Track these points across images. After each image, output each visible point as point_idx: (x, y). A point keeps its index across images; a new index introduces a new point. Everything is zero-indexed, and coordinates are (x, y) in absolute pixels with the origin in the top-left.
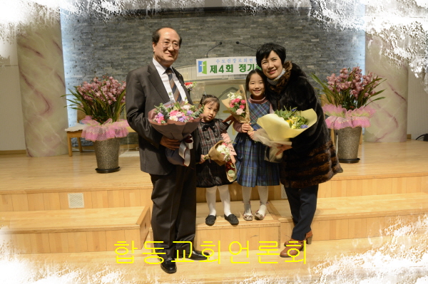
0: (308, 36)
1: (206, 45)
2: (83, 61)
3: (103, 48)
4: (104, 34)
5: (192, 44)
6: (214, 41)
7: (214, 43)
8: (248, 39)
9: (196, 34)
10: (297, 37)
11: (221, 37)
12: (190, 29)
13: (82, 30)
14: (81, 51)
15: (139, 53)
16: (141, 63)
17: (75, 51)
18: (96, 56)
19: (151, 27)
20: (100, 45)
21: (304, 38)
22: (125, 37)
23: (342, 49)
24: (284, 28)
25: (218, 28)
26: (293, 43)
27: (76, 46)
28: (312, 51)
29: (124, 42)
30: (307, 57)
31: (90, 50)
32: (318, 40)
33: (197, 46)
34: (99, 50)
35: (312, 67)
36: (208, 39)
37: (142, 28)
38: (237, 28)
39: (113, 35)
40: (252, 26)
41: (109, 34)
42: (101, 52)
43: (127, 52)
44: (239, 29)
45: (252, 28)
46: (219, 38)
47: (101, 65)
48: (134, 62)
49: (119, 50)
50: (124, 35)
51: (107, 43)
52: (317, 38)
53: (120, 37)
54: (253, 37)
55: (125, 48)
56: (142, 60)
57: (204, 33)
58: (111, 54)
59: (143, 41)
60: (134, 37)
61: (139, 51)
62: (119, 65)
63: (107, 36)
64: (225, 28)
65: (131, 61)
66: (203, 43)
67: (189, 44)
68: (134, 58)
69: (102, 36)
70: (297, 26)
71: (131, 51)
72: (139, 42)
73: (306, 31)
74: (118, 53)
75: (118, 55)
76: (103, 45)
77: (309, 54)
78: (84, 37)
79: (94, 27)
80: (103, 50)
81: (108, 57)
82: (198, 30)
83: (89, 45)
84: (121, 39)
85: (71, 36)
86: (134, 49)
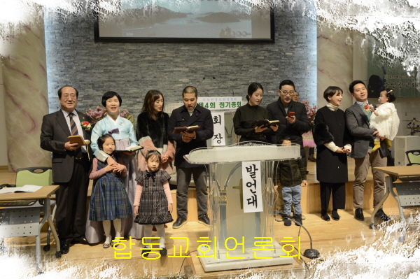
0: (269, 65)
1: (180, 71)
2: (65, 82)
3: (84, 71)
4: (86, 58)
5: (167, 70)
6: (188, 67)
7: (187, 70)
8: (217, 66)
9: (171, 61)
10: (259, 66)
11: (193, 64)
12: (166, 56)
13: (64, 53)
14: (63, 73)
15: (119, 77)
16: (121, 86)
17: (57, 73)
18: (78, 78)
19: (130, 53)
20: (82, 68)
21: (266, 67)
22: (106, 61)
23: (298, 77)
24: (248, 58)
25: (191, 56)
26: (256, 71)
27: (59, 68)
28: (272, 78)
29: (105, 66)
30: (268, 83)
31: (72, 72)
32: (277, 69)
33: (172, 72)
34: (82, 72)
35: (272, 92)
36: (181, 65)
37: (122, 54)
38: (208, 56)
39: (95, 59)
40: (221, 55)
41: (91, 58)
42: (83, 74)
43: (107, 75)
44: (210, 58)
45: (221, 57)
46: (191, 64)
47: (82, 86)
48: (114, 84)
49: (100, 73)
50: (105, 59)
51: (88, 66)
52: (277, 67)
53: (101, 62)
54: (222, 65)
55: (106, 72)
56: (122, 83)
57: (179, 60)
58: (93, 76)
59: (123, 66)
60: (114, 61)
61: (118, 74)
62: (100, 87)
63: (89, 60)
64: (197, 56)
65: (111, 83)
66: (177, 69)
67: (165, 70)
68: (114, 81)
69: (84, 60)
70: (260, 56)
71: (111, 74)
72: (119, 66)
73: (267, 61)
74: (99, 76)
75: (99, 78)
76: (85, 68)
77: (270, 81)
78: (67, 60)
79: (76, 51)
80: (85, 73)
81: (89, 79)
82: (173, 57)
83: (71, 68)
84: (102, 64)
85: (54, 59)
86: (114, 72)
